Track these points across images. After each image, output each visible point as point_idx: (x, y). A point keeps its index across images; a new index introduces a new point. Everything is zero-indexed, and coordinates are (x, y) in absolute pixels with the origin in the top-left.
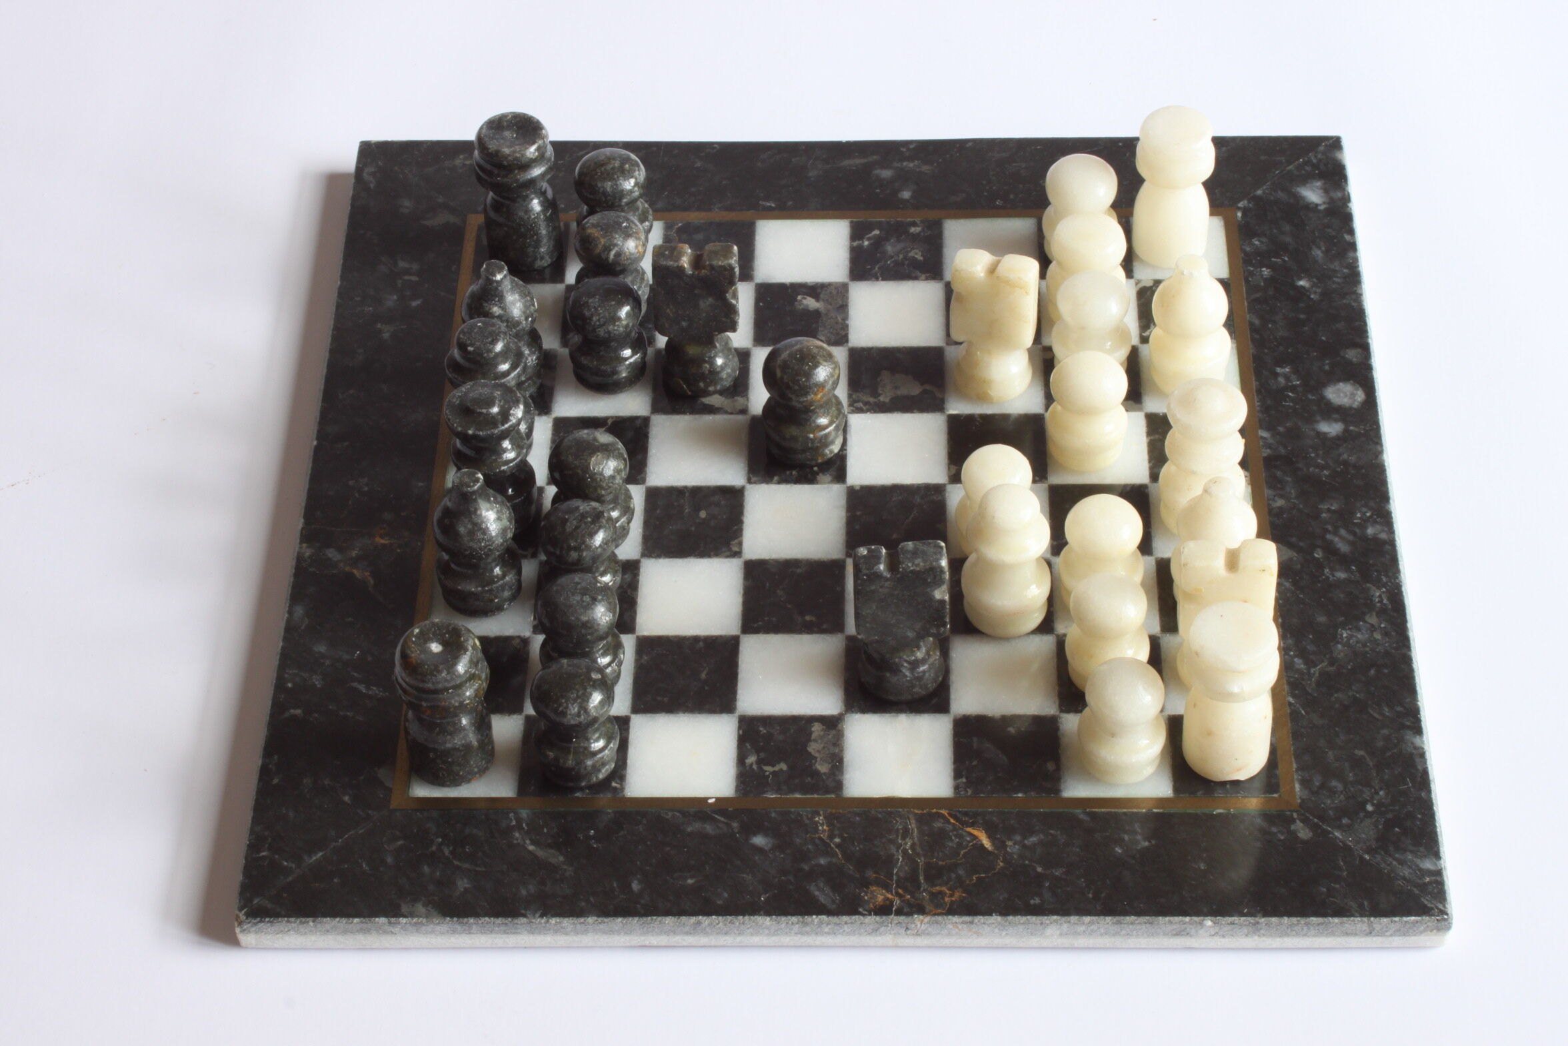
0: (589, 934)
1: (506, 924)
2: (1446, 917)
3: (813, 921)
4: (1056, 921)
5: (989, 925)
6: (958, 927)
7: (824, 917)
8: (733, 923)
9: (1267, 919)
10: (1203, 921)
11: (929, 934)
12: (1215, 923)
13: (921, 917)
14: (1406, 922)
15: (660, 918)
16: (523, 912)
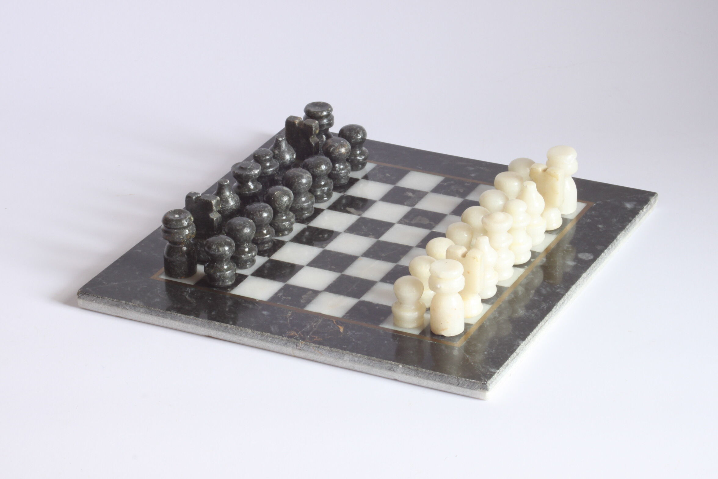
0: (190, 324)
1: (163, 312)
2: (486, 383)
3: (265, 334)
4: (348, 353)
5: (325, 350)
6: (314, 349)
7: (269, 334)
8: (238, 329)
9: (421, 369)
10: (399, 365)
11: (304, 350)
12: (403, 366)
13: (302, 341)
14: (471, 381)
15: (214, 322)
16: (171, 310)
